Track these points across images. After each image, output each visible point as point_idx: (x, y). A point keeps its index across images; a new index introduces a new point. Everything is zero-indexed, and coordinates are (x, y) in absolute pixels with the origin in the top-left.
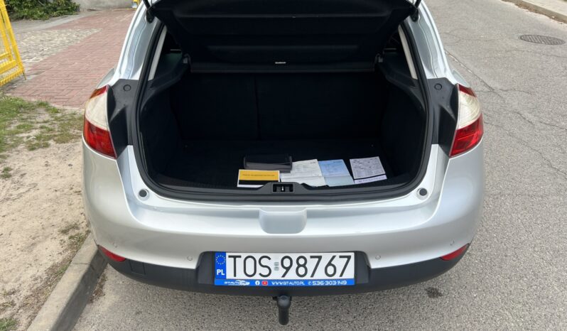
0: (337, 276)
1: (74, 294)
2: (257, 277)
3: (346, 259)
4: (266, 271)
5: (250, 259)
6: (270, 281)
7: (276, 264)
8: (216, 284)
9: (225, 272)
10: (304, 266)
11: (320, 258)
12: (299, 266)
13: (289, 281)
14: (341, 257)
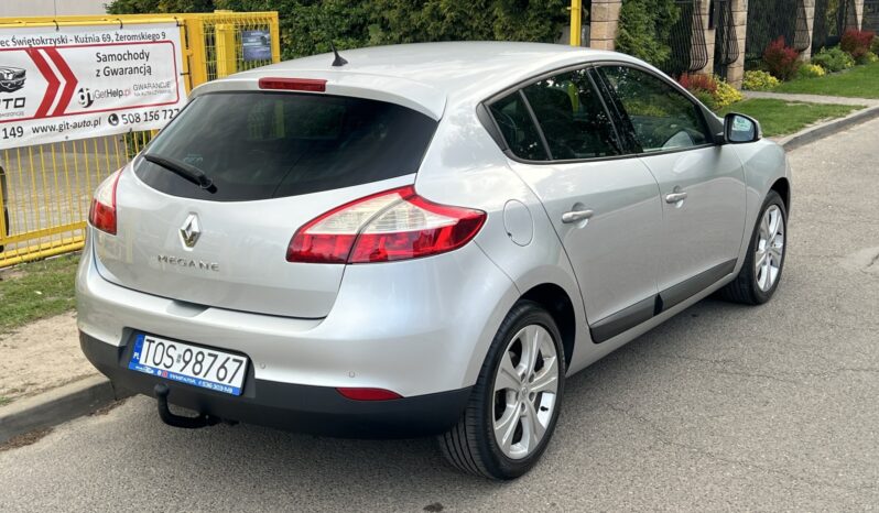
0: (225, 382)
1: (73, 395)
2: (161, 367)
3: (238, 364)
5: (161, 346)
6: (170, 373)
7: (180, 356)
8: (130, 367)
10: (200, 363)
11: (216, 357)
12: (197, 362)
14: (235, 360)
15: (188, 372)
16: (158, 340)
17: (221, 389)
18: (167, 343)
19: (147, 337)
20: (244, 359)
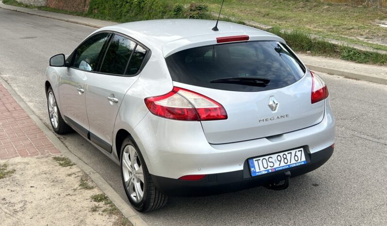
0: (299, 161)
2: (269, 168)
4: (272, 165)
6: (275, 168)
9: (255, 169)
10: (286, 158)
11: (291, 153)
12: (284, 159)
13: (283, 167)
15: (283, 164)
16: (261, 158)
17: (299, 164)
18: (267, 157)
19: (254, 159)
20: (302, 149)
